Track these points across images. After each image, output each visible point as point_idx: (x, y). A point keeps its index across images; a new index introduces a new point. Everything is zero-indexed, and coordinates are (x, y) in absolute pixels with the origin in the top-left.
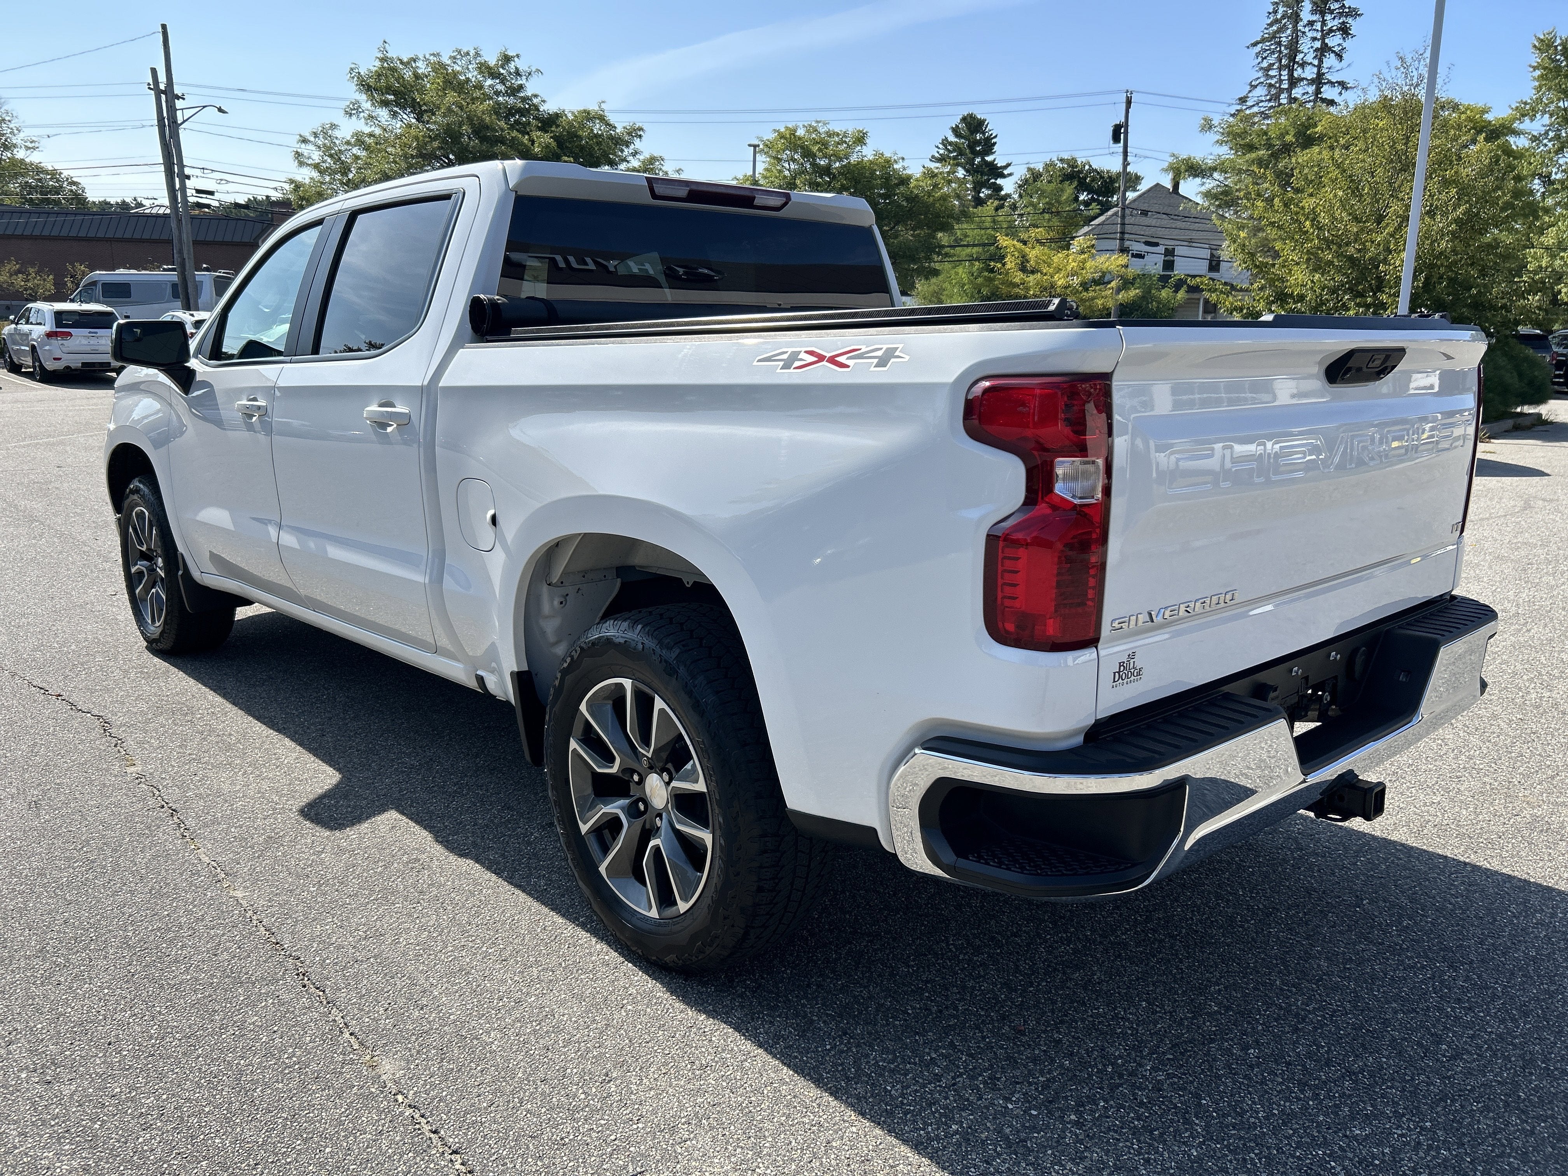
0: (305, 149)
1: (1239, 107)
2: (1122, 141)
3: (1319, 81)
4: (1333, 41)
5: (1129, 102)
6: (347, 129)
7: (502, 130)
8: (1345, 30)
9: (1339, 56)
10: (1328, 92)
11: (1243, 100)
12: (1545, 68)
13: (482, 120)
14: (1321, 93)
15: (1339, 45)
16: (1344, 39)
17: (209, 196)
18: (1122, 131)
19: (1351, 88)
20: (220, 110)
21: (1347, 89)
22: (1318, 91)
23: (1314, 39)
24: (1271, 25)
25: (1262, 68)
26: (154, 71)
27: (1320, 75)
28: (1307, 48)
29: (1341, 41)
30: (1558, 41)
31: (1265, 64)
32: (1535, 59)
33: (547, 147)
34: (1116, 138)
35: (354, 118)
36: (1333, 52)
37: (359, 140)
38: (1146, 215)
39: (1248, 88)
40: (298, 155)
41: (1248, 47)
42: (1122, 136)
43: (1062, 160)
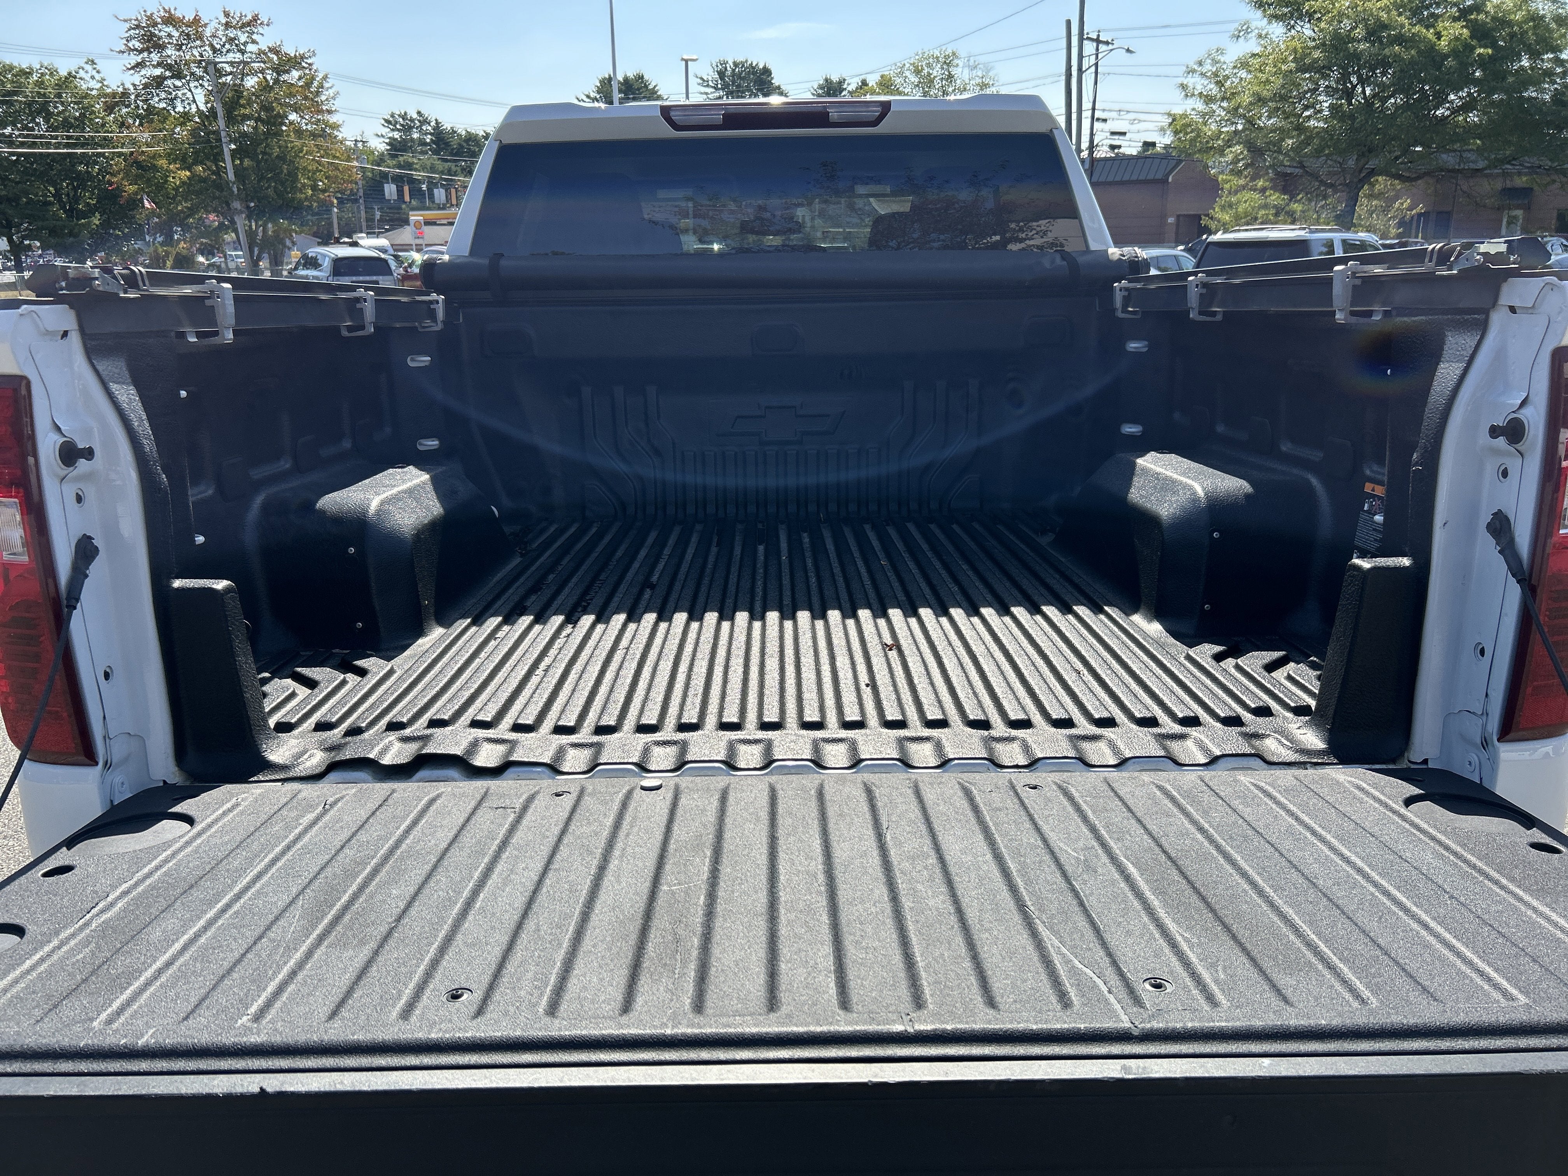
0: (1190, 81)
6: (1235, 51)
7: (1402, 26)
13: (1378, 19)
17: (1121, 138)
20: (1128, 50)
26: (1069, 23)
33: (1457, 39)
35: (1241, 40)
37: (1244, 64)
40: (1183, 87)
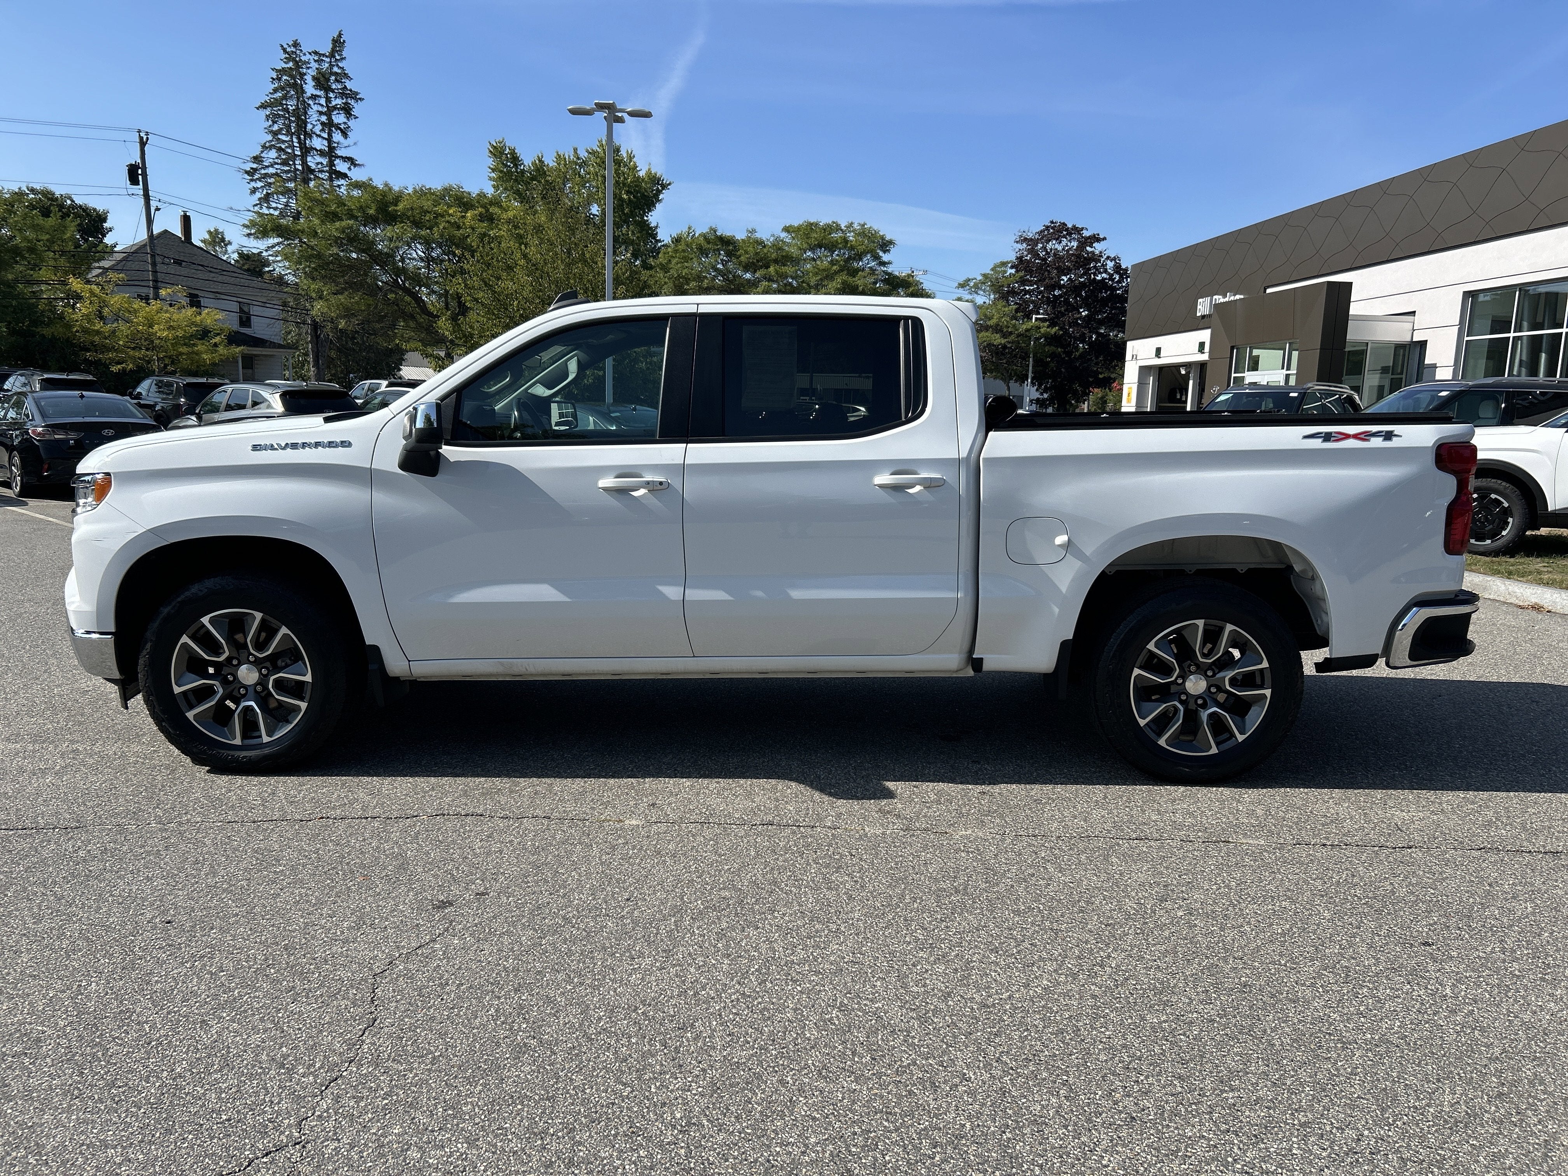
1: (255, 166)
2: (141, 183)
3: (330, 153)
4: (339, 118)
5: (143, 144)
8: (347, 110)
9: (345, 134)
10: (341, 166)
11: (257, 159)
12: (501, 172)
14: (334, 165)
15: (345, 123)
16: (348, 118)
18: (140, 171)
19: (359, 165)
21: (355, 165)
22: (331, 164)
23: (321, 113)
24: (275, 91)
25: (271, 132)
27: (331, 149)
28: (314, 120)
29: (345, 120)
30: (507, 151)
31: (276, 128)
32: (490, 162)
34: (134, 180)
36: (340, 129)
38: (180, 265)
39: (260, 149)
41: (258, 109)
42: (140, 177)
43: (33, 190)
